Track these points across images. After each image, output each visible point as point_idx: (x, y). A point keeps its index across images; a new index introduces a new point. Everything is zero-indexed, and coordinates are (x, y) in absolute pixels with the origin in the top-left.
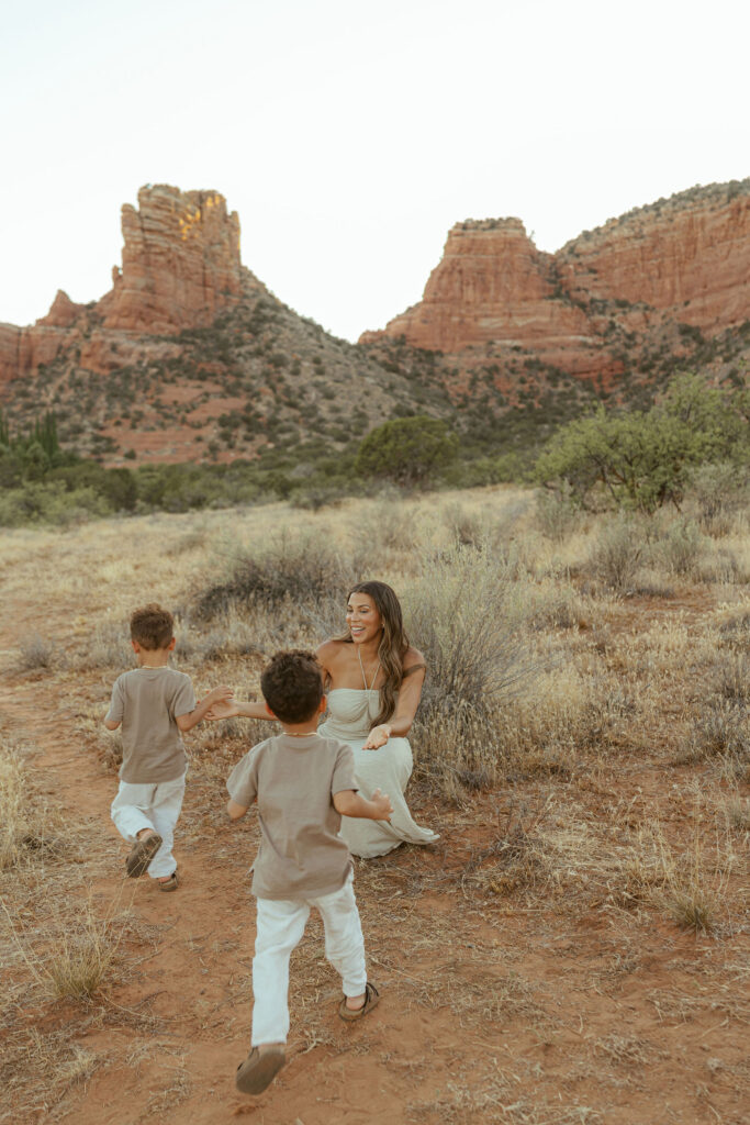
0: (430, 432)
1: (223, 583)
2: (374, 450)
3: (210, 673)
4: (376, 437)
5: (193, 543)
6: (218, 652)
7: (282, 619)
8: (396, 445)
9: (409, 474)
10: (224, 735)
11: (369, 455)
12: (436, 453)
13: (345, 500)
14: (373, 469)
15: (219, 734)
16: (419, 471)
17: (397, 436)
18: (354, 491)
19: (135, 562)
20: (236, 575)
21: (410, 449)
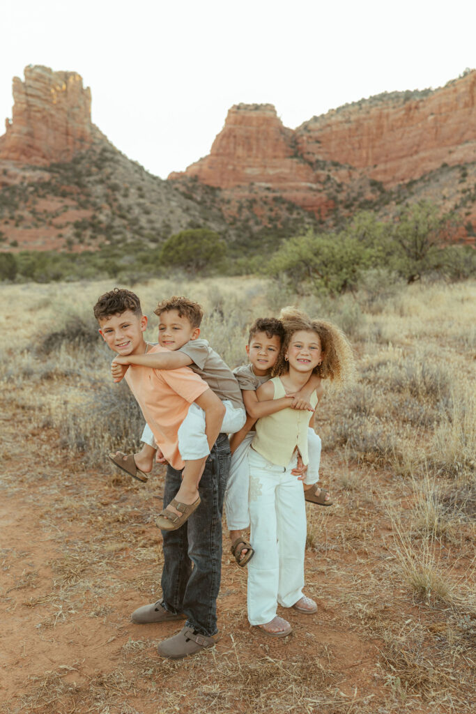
0: (209, 239)
1: (58, 330)
2: (172, 249)
3: (42, 387)
4: (174, 241)
5: (46, 304)
6: (50, 374)
7: (95, 355)
8: (186, 246)
9: (194, 265)
10: (44, 427)
11: (169, 252)
12: (212, 253)
13: (151, 280)
14: (171, 261)
15: (41, 425)
16: (201, 263)
17: (187, 241)
18: (158, 275)
19: (8, 314)
20: (67, 326)
21: (195, 250)
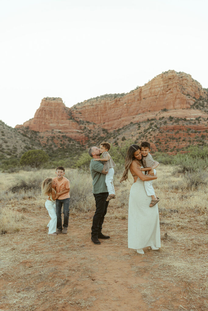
0: (41, 154)
2: (26, 158)
4: (26, 155)
8: (32, 157)
9: (35, 164)
11: (24, 159)
12: (43, 159)
13: (20, 171)
14: (25, 163)
16: (38, 164)
17: (32, 154)
18: (23, 169)
21: (35, 158)
